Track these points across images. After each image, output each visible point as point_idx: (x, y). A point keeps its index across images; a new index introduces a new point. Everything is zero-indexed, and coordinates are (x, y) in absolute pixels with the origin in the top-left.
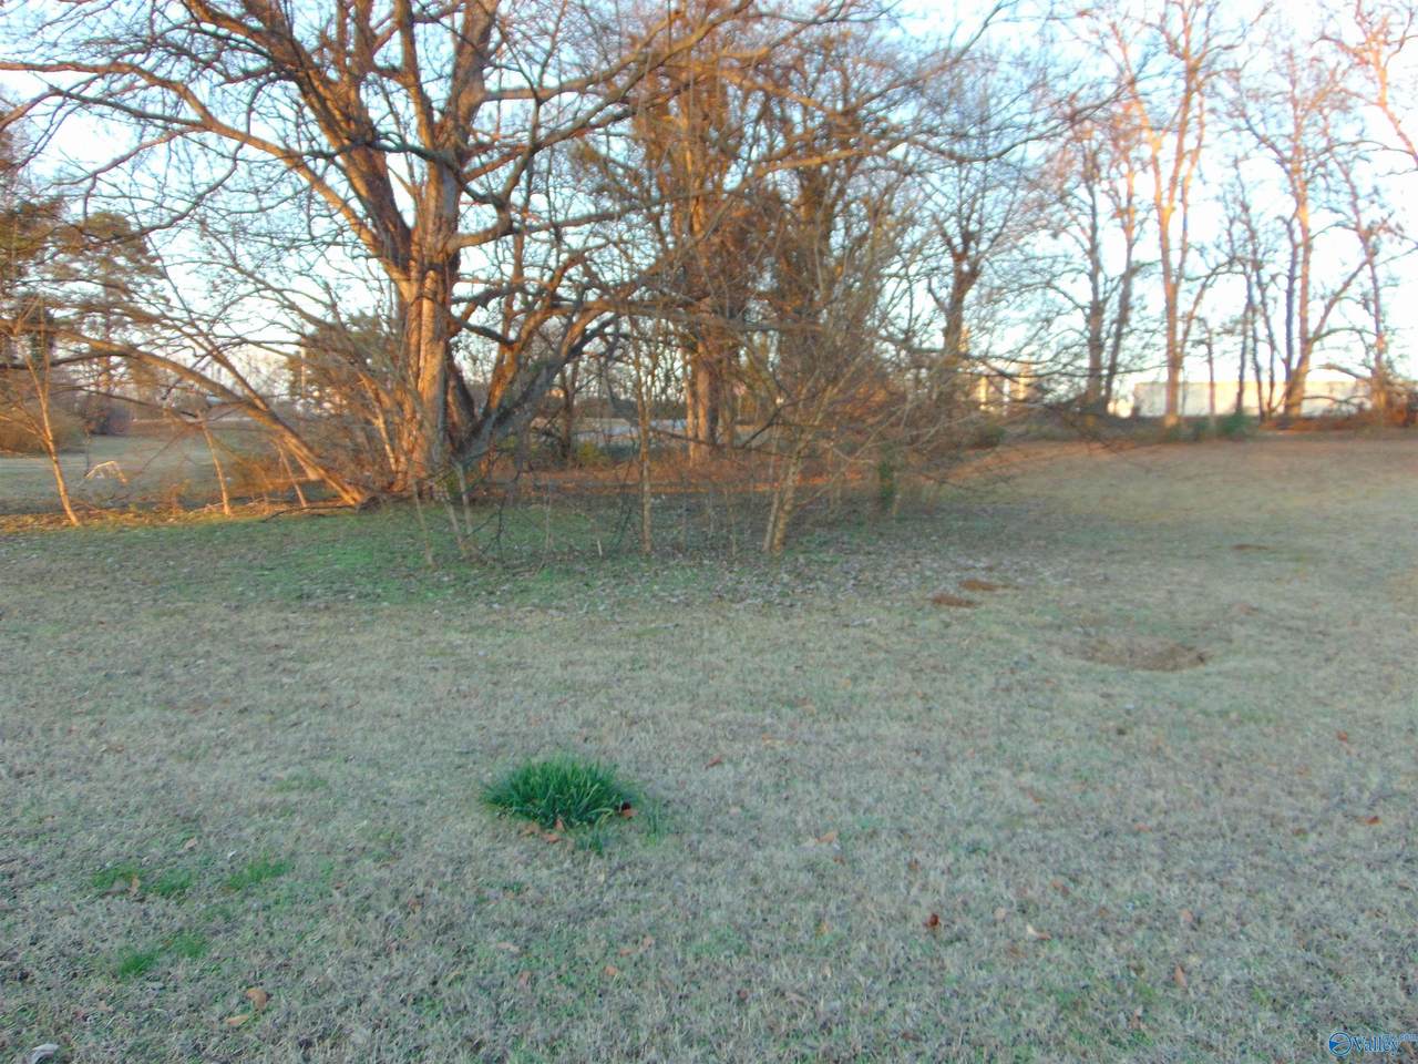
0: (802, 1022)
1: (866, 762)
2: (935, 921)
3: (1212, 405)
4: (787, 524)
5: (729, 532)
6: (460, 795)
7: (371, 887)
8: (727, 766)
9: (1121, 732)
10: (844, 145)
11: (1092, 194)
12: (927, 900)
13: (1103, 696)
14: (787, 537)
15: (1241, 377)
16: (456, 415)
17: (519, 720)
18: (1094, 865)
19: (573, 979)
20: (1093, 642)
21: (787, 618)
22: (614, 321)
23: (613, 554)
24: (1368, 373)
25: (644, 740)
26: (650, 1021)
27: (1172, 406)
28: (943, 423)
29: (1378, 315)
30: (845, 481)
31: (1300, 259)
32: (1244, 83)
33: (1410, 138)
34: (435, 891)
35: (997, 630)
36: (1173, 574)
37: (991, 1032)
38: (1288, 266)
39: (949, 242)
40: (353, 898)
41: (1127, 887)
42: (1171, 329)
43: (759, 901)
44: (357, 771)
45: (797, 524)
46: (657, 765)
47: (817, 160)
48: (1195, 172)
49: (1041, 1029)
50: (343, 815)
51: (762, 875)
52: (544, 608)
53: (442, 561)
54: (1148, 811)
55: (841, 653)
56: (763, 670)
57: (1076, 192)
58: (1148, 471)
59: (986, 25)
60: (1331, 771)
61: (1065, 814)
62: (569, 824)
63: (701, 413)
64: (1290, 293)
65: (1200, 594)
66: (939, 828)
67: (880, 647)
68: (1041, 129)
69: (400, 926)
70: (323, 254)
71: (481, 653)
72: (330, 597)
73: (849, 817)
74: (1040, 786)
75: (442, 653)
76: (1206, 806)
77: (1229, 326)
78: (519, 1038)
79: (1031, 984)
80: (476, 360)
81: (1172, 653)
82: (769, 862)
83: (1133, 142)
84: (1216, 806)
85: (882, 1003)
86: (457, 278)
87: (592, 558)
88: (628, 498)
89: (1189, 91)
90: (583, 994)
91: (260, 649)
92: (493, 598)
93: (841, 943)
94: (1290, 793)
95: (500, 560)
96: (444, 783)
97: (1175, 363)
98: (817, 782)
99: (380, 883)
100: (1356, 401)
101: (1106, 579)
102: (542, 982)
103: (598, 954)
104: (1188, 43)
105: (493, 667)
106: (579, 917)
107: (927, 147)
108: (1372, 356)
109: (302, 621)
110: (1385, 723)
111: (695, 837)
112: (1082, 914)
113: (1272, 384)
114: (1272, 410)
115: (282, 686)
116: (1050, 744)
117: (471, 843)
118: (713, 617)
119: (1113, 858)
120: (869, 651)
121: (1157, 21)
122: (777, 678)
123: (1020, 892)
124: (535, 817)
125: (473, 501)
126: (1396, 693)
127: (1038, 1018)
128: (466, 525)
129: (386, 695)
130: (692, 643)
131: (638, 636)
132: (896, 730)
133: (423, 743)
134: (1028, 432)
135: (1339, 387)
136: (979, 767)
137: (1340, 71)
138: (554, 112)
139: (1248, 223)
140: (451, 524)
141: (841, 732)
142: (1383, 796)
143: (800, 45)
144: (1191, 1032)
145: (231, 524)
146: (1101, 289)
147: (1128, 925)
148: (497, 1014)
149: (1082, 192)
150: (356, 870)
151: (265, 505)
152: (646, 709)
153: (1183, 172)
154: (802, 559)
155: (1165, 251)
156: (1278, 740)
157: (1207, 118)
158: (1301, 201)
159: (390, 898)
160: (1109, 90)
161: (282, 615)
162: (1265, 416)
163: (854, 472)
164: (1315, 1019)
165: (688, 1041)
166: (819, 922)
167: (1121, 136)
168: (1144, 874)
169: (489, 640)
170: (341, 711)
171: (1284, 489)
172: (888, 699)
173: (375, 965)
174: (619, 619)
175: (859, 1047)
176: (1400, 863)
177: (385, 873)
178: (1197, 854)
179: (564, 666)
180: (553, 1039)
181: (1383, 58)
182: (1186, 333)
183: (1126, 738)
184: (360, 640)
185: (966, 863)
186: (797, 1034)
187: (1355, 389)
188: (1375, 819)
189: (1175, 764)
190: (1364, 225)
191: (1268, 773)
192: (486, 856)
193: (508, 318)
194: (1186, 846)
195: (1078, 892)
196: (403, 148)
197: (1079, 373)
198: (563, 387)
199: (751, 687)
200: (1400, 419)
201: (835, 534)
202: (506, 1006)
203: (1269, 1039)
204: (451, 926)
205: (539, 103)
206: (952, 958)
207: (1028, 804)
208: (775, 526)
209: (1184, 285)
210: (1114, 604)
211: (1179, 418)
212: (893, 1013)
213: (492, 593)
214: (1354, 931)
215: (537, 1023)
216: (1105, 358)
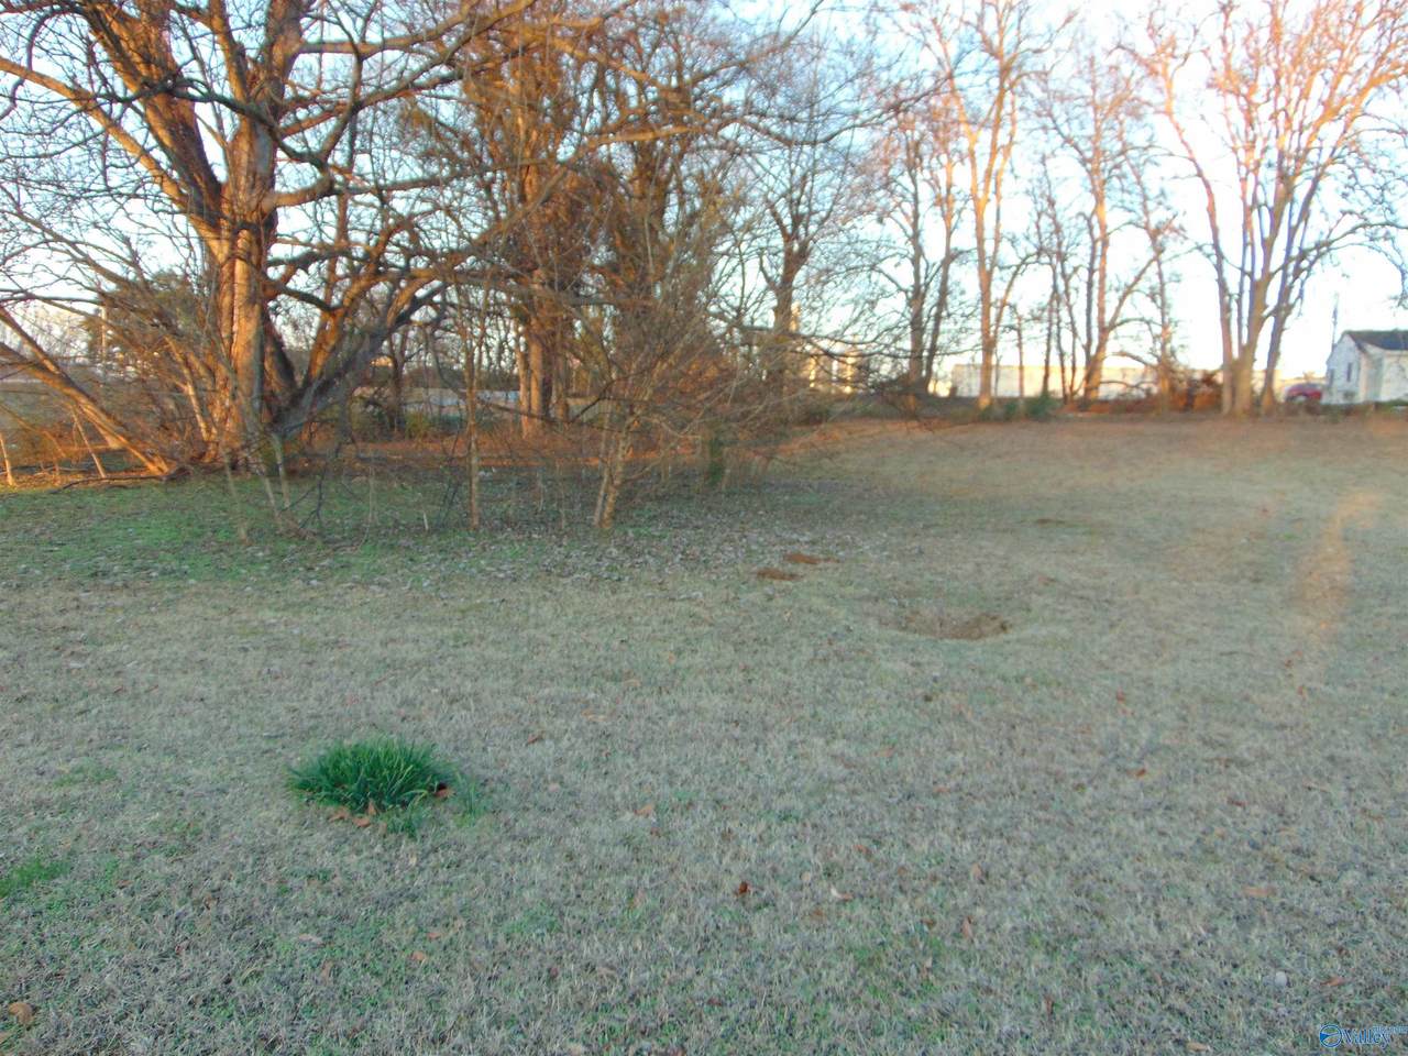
0: (611, 996)
1: (686, 735)
2: (744, 889)
3: (1021, 387)
4: (617, 499)
5: (559, 506)
6: (266, 782)
7: (161, 885)
8: (548, 743)
9: (928, 699)
10: (677, 121)
11: (914, 182)
12: (738, 868)
13: (913, 664)
14: (616, 511)
15: (1047, 362)
16: (275, 381)
17: (334, 700)
18: (897, 826)
19: (379, 968)
20: (907, 613)
21: (614, 592)
22: (442, 290)
23: (439, 528)
24: (1154, 361)
25: (463, 718)
26: (457, 1005)
27: (986, 387)
28: (771, 399)
29: (1164, 308)
30: (677, 454)
31: (1099, 253)
32: (1052, 86)
33: (1191, 146)
34: (233, 884)
35: (817, 602)
36: (981, 548)
37: (792, 993)
38: (1088, 259)
39: (779, 222)
40: (139, 897)
41: (925, 846)
42: (986, 315)
43: (573, 878)
44: (151, 761)
45: (628, 497)
46: (476, 743)
47: (650, 136)
48: (1007, 166)
49: (839, 986)
50: (132, 808)
51: (577, 851)
52: (365, 585)
53: (256, 535)
54: (948, 772)
55: (666, 626)
56: (588, 645)
57: (900, 179)
58: (962, 448)
59: (814, 12)
60: (1109, 728)
61: (872, 779)
62: (381, 808)
63: (534, 385)
64: (1090, 285)
65: (1005, 566)
66: (754, 797)
67: (704, 621)
68: (864, 116)
69: (192, 924)
70: (122, 206)
71: (296, 632)
72: (129, 574)
73: (667, 789)
74: (851, 753)
75: (254, 632)
76: (999, 765)
77: (1037, 313)
78: (318, 1033)
79: (832, 944)
80: (297, 325)
81: (978, 621)
82: (585, 839)
83: (951, 134)
84: (1008, 767)
85: (690, 971)
86: (273, 238)
87: (417, 533)
88: (457, 471)
89: (1002, 89)
90: (388, 983)
91: (43, 631)
92: (311, 574)
93: (652, 915)
94: (1073, 751)
95: (320, 534)
96: (248, 769)
97: (989, 346)
98: (637, 757)
99: (170, 879)
100: (1144, 386)
101: (921, 552)
102: (346, 972)
103: (405, 940)
104: (1001, 42)
105: (309, 647)
106: (387, 904)
107: (756, 128)
108: (1158, 345)
109: (96, 601)
110: (1156, 684)
111: (511, 815)
112: (882, 874)
113: (1074, 369)
114: (1073, 393)
115: (69, 671)
116: (862, 712)
117: (274, 832)
118: (540, 592)
119: (914, 819)
120: (695, 624)
121: (974, 20)
122: (602, 652)
123: (827, 856)
124: (346, 801)
125: (291, 473)
126: (1166, 656)
127: (836, 976)
128: (283, 498)
129: (189, 678)
130: (517, 618)
131: (463, 612)
132: (717, 703)
133: (228, 728)
134: (854, 410)
135: (1130, 373)
136: (794, 736)
137: (1134, 79)
138: (377, 68)
139: (1054, 217)
140: (267, 498)
141: (663, 705)
142: (1152, 750)
143: (634, 17)
144: (973, 979)
145: (16, 495)
146: (922, 273)
147: (924, 883)
148: (296, 1009)
149: (905, 180)
150: (145, 867)
151: (56, 475)
152: (468, 686)
153: (996, 167)
154: (631, 534)
155: (981, 240)
156: (1065, 703)
157: (1019, 115)
158: (1099, 200)
159: (182, 895)
160: (928, 83)
161: (71, 594)
162: (1068, 398)
163: (685, 447)
164: (1081, 958)
165: (496, 1022)
166: (632, 896)
167: (942, 128)
168: (941, 834)
169: (305, 617)
170: (137, 696)
171: (1082, 468)
172: (710, 671)
173: (161, 967)
174: (443, 595)
175: (666, 1017)
176: (1160, 811)
177: (178, 868)
178: (989, 811)
179: (384, 644)
180: (355, 1031)
181: (1170, 70)
182: (998, 319)
183: (932, 705)
184: (161, 619)
185: (777, 830)
186: (607, 1008)
187: (1144, 375)
188: (1143, 772)
189: (974, 729)
190: (1153, 226)
191: (1055, 733)
192: (291, 844)
193: (330, 283)
194: (979, 805)
195: (880, 854)
196: (210, 97)
197: (901, 354)
198: (392, 355)
199: (575, 662)
200: (1181, 404)
201: (664, 508)
202: (305, 1000)
203: (1040, 980)
204: (249, 920)
205: (361, 58)
206: (759, 924)
207: (839, 771)
208: (605, 499)
209: (996, 273)
210: (928, 576)
211: (992, 399)
212: (700, 981)
213: (310, 569)
214: (1118, 875)
215: (338, 1015)
216: (927, 339)
